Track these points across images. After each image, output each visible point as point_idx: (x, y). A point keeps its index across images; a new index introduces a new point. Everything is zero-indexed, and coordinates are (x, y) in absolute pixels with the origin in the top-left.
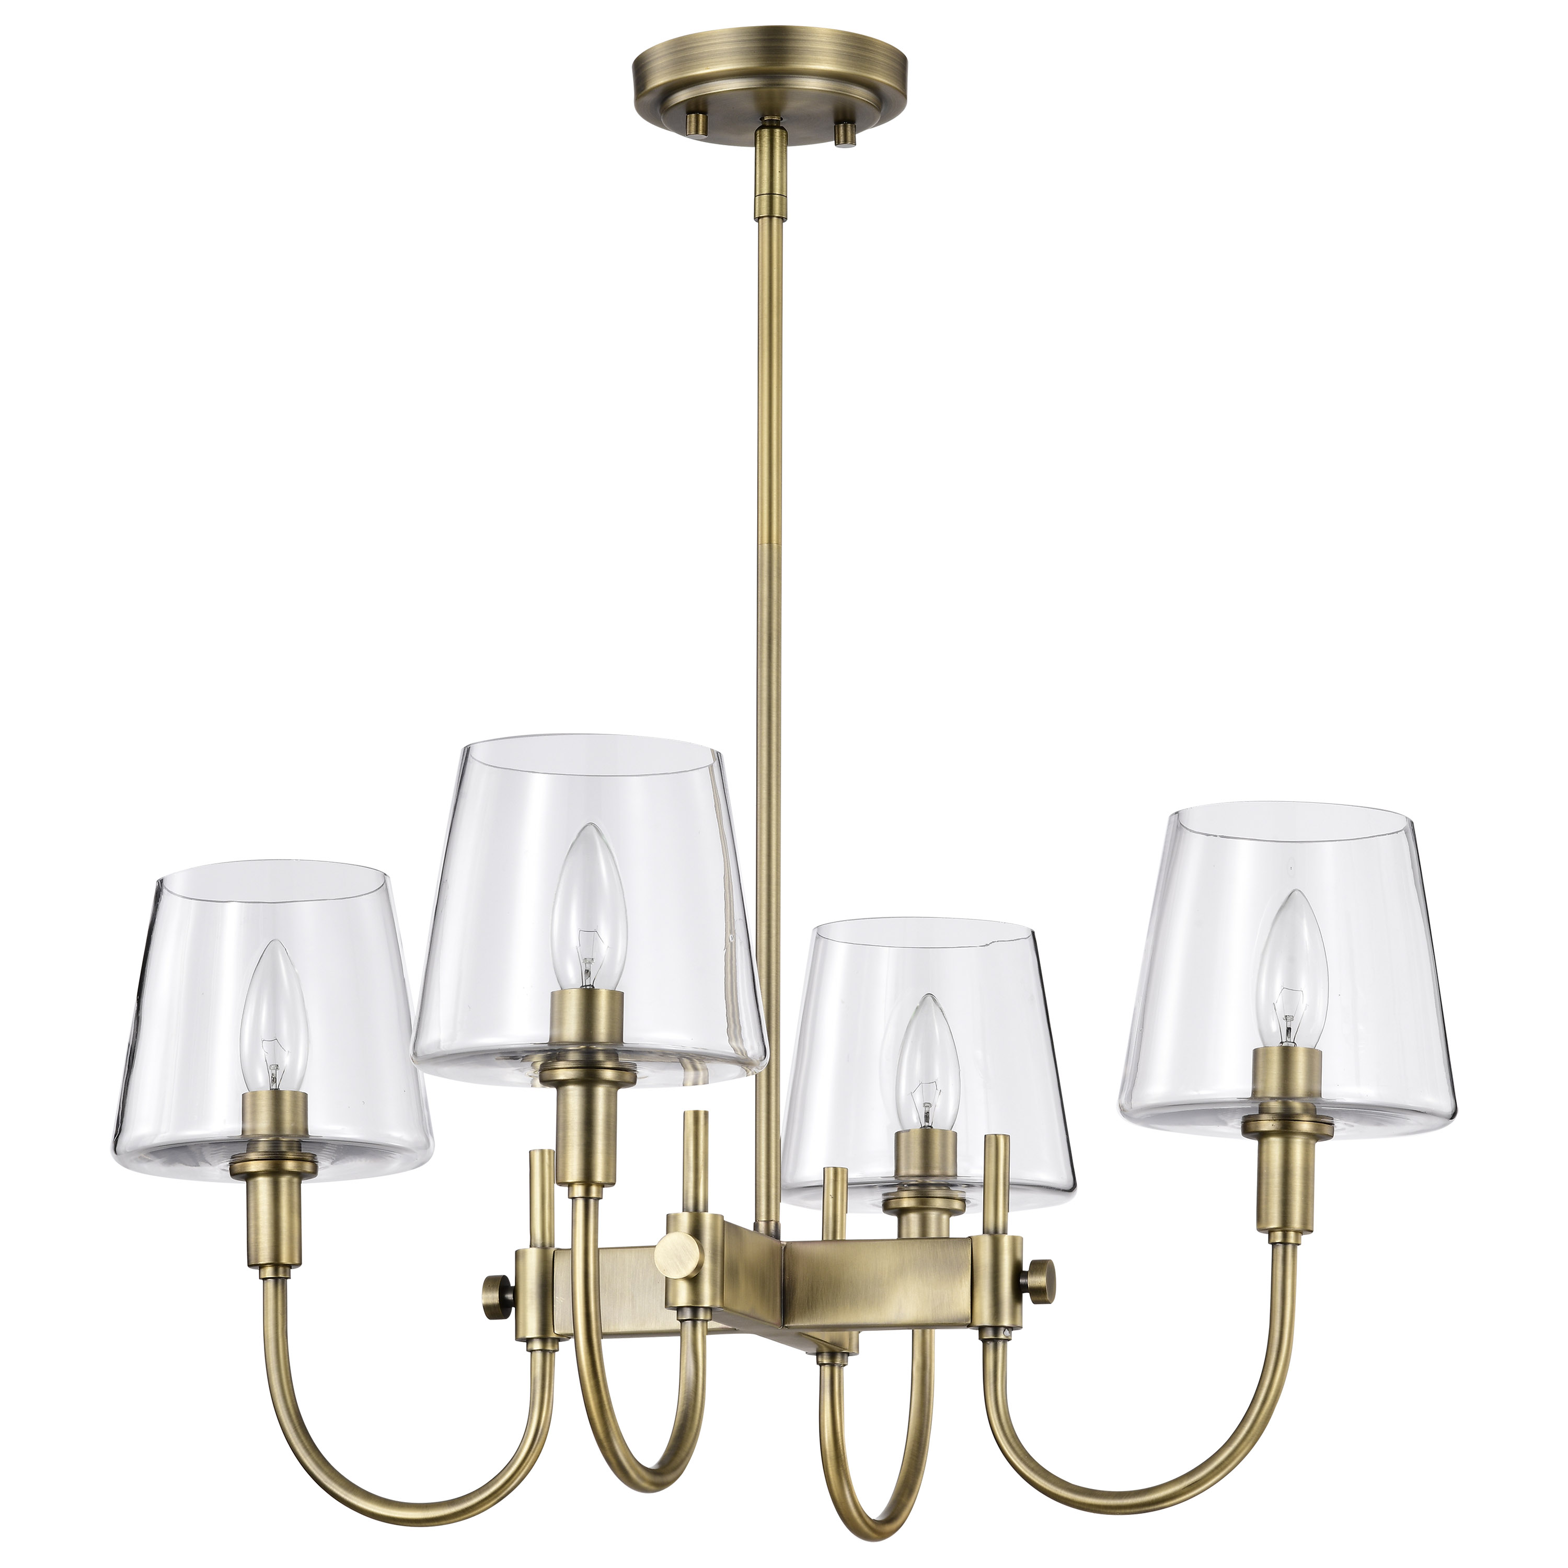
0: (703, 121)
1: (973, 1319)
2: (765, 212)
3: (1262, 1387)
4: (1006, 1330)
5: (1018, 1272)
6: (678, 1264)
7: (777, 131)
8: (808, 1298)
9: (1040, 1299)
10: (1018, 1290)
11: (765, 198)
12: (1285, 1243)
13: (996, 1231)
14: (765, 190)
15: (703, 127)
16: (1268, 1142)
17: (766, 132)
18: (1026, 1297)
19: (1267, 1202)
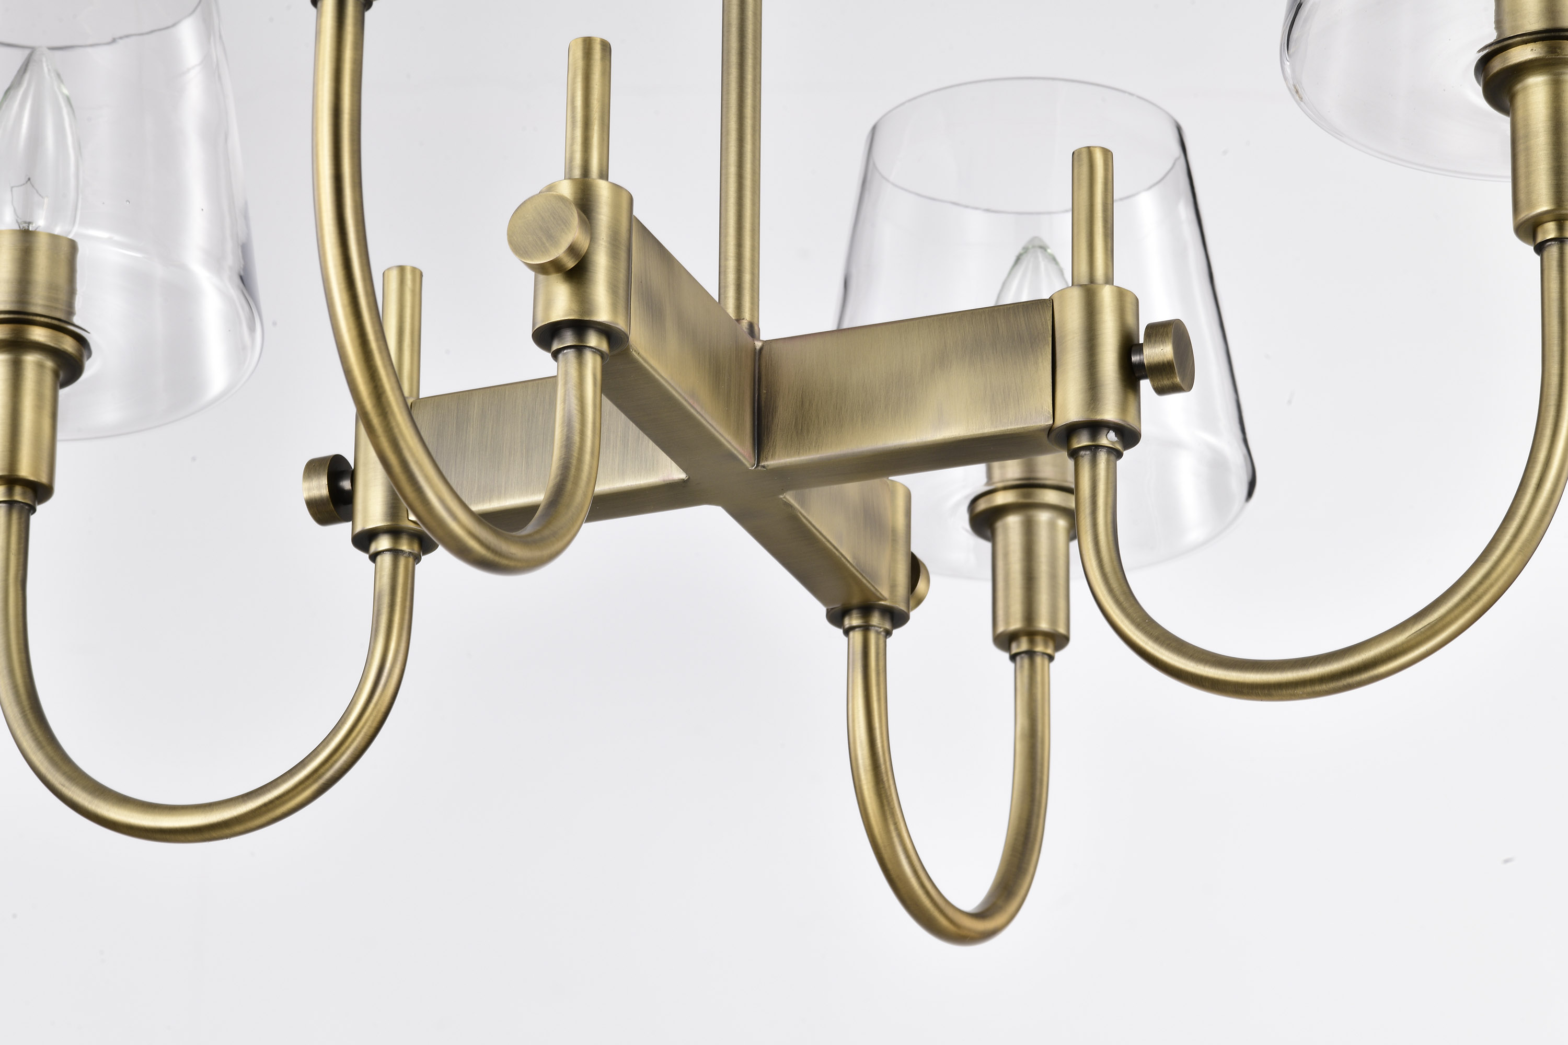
1: (1057, 417)
5: (1128, 346)
6: (544, 240)
8: (797, 417)
9: (1166, 382)
10: (1131, 375)
12: (1560, 242)
13: (1092, 280)
16: (1525, 89)
19: (1528, 175)
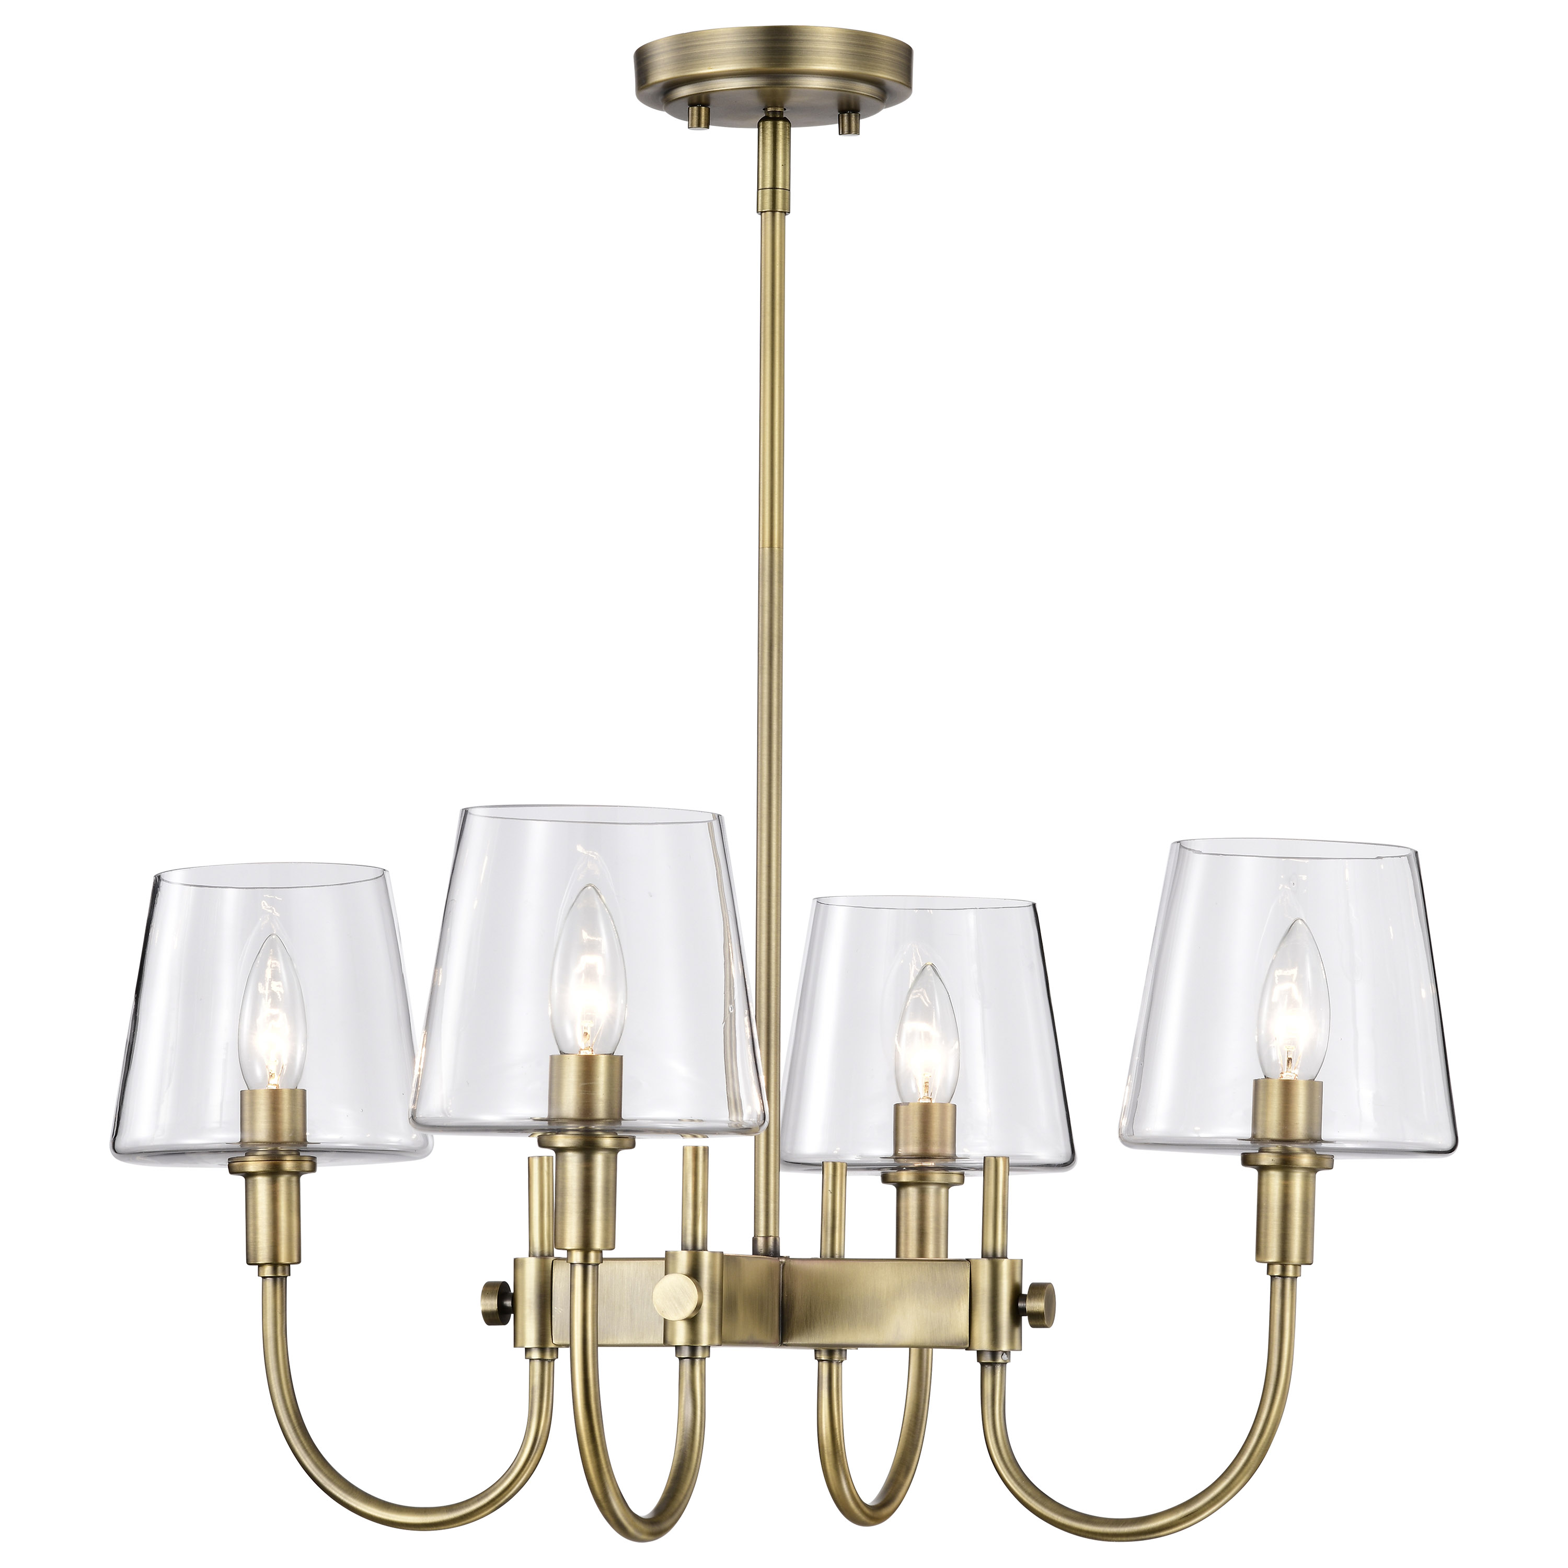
0: (705, 114)
1: (971, 1343)
2: (768, 207)
3: (1259, 1420)
4: (1004, 1354)
5: (1016, 1296)
6: (676, 1306)
7: (781, 123)
8: (806, 1316)
9: (1039, 1323)
10: (1017, 1314)
11: (768, 193)
12: (1283, 1277)
13: (995, 1256)
14: (768, 184)
15: (705, 119)
16: (1268, 1175)
17: (769, 124)
18: (1025, 1319)
19: (1266, 1235)
